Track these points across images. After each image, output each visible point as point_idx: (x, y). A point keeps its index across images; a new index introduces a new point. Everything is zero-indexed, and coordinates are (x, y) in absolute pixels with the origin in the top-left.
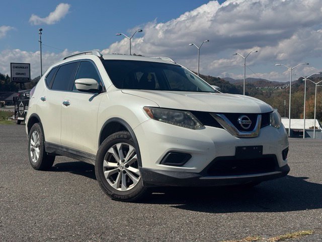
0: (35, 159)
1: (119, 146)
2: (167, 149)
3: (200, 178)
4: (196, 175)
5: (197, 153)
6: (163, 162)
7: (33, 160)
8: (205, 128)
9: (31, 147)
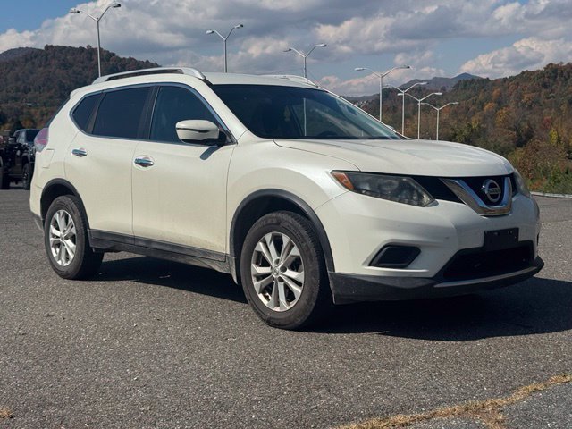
0: (63, 259)
1: (268, 237)
2: (382, 241)
3: (435, 286)
4: (430, 282)
5: (429, 246)
6: (374, 262)
7: (59, 262)
8: (437, 204)
9: (52, 239)
